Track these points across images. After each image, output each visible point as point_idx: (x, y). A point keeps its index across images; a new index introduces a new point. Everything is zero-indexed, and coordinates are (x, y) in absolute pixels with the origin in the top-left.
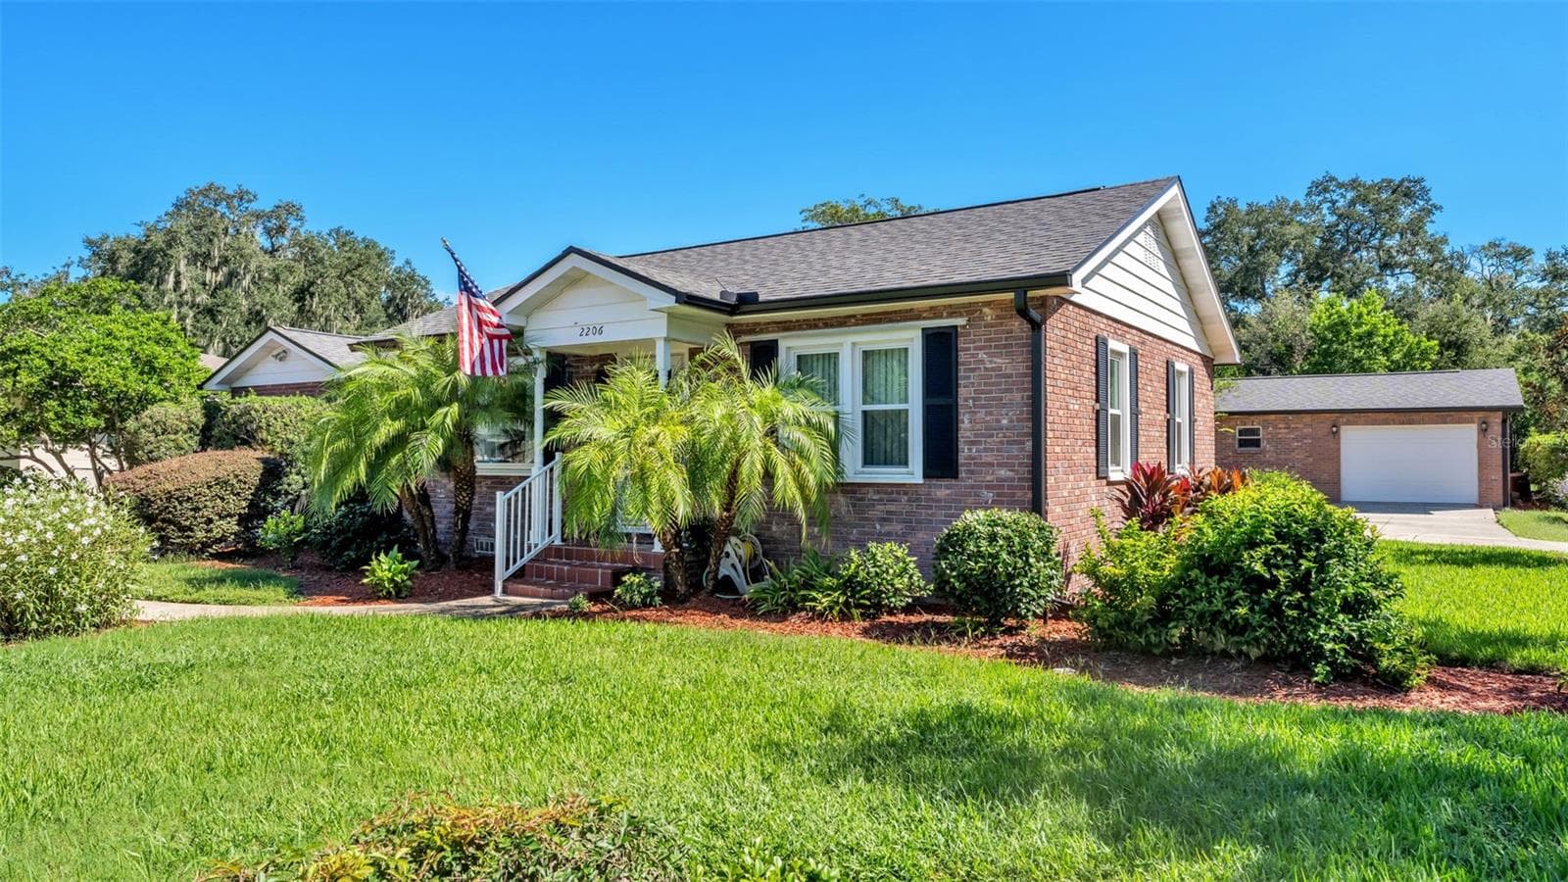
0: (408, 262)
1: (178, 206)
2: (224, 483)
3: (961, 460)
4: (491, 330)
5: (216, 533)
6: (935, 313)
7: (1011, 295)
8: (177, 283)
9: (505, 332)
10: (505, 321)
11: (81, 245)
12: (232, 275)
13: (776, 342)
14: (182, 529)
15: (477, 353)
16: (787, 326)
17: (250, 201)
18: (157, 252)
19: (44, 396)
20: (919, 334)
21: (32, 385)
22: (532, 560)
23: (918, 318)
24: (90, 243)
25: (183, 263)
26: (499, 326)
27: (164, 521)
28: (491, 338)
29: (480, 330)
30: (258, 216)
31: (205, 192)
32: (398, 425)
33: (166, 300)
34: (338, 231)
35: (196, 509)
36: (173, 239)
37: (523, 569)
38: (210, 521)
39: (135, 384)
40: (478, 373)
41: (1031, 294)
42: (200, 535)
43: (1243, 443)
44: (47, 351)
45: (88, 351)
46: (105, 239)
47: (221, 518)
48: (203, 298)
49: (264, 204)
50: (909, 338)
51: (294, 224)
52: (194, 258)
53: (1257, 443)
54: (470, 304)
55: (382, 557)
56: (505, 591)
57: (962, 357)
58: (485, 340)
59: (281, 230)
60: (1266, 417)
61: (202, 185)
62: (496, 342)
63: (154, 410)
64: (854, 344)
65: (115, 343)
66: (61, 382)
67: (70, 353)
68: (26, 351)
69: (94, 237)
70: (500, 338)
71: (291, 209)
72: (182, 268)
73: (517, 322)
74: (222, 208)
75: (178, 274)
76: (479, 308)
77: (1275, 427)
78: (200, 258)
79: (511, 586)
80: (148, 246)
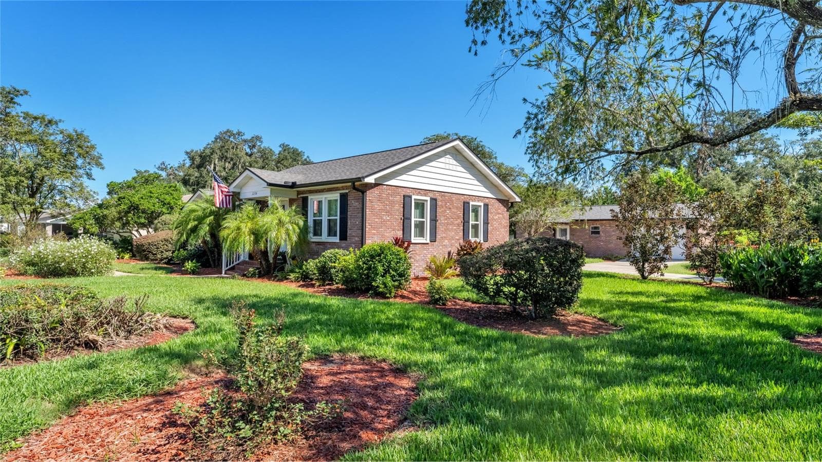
0: (308, 157)
1: (216, 139)
2: (166, 240)
3: (348, 235)
4: (225, 193)
5: (165, 256)
6: (343, 188)
7: (350, 184)
8: (215, 168)
9: (231, 194)
10: (231, 191)
11: (184, 154)
12: (234, 164)
13: (307, 197)
14: (154, 254)
15: (221, 199)
16: (311, 192)
17: (242, 136)
18: (207, 156)
19: (129, 212)
20: (339, 195)
21: (124, 209)
22: (238, 264)
23: (339, 190)
24: (187, 153)
25: (217, 160)
26: (228, 192)
27: (148, 251)
28: (226, 196)
29: (222, 193)
30: (245, 141)
31: (226, 133)
32: (196, 223)
33: (210, 175)
34: (283, 145)
35: (158, 248)
36: (213, 151)
37: (234, 266)
38: (162, 252)
39: (158, 208)
40: (221, 206)
41: (356, 183)
42: (159, 256)
43: (593, 233)
44: (130, 198)
45: (142, 198)
46: (192, 151)
47: (166, 251)
48: (224, 174)
49: (248, 136)
50: (336, 196)
51: (259, 144)
52: (221, 159)
53: (598, 233)
54: (218, 186)
55: (190, 262)
56: (225, 274)
57: (349, 202)
58: (224, 196)
59: (254, 146)
60: (602, 222)
61: (225, 130)
62: (228, 197)
63: (163, 217)
64: (326, 198)
65: (152, 195)
66: (134, 208)
67: (136, 199)
68: (124, 198)
69: (188, 151)
70: (229, 196)
71: (258, 138)
72: (216, 162)
73: (237, 190)
74: (232, 139)
75: (215, 164)
76: (221, 187)
77: (605, 226)
78: (223, 158)
79: (227, 272)
80: (204, 154)
